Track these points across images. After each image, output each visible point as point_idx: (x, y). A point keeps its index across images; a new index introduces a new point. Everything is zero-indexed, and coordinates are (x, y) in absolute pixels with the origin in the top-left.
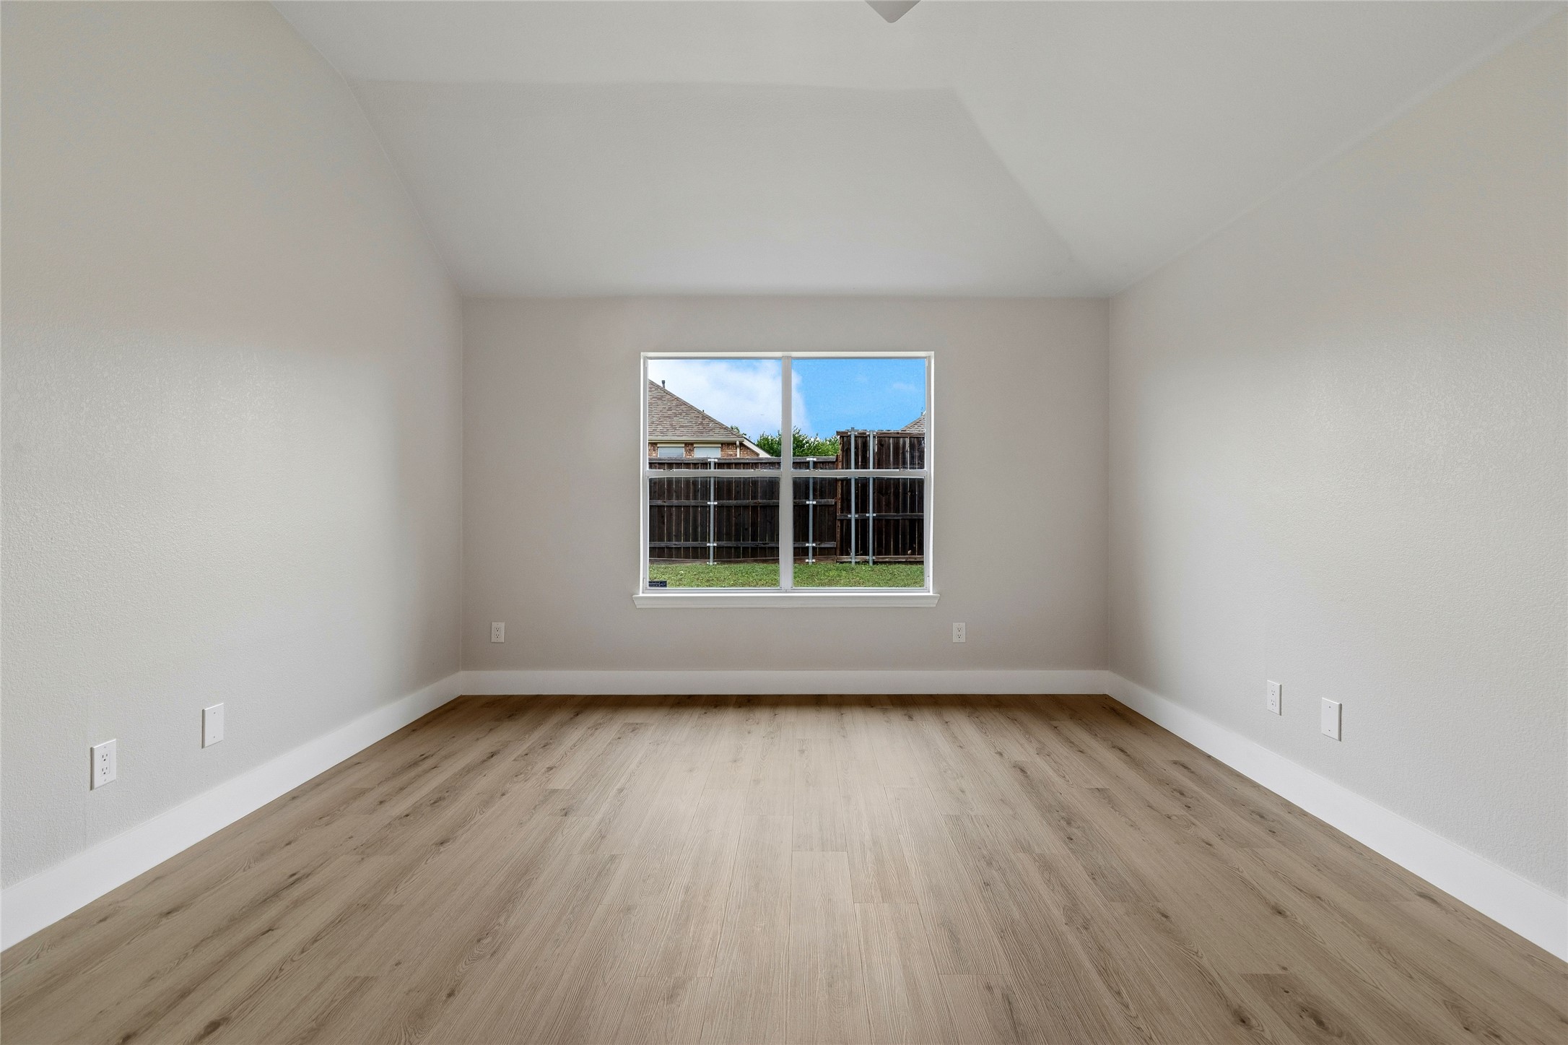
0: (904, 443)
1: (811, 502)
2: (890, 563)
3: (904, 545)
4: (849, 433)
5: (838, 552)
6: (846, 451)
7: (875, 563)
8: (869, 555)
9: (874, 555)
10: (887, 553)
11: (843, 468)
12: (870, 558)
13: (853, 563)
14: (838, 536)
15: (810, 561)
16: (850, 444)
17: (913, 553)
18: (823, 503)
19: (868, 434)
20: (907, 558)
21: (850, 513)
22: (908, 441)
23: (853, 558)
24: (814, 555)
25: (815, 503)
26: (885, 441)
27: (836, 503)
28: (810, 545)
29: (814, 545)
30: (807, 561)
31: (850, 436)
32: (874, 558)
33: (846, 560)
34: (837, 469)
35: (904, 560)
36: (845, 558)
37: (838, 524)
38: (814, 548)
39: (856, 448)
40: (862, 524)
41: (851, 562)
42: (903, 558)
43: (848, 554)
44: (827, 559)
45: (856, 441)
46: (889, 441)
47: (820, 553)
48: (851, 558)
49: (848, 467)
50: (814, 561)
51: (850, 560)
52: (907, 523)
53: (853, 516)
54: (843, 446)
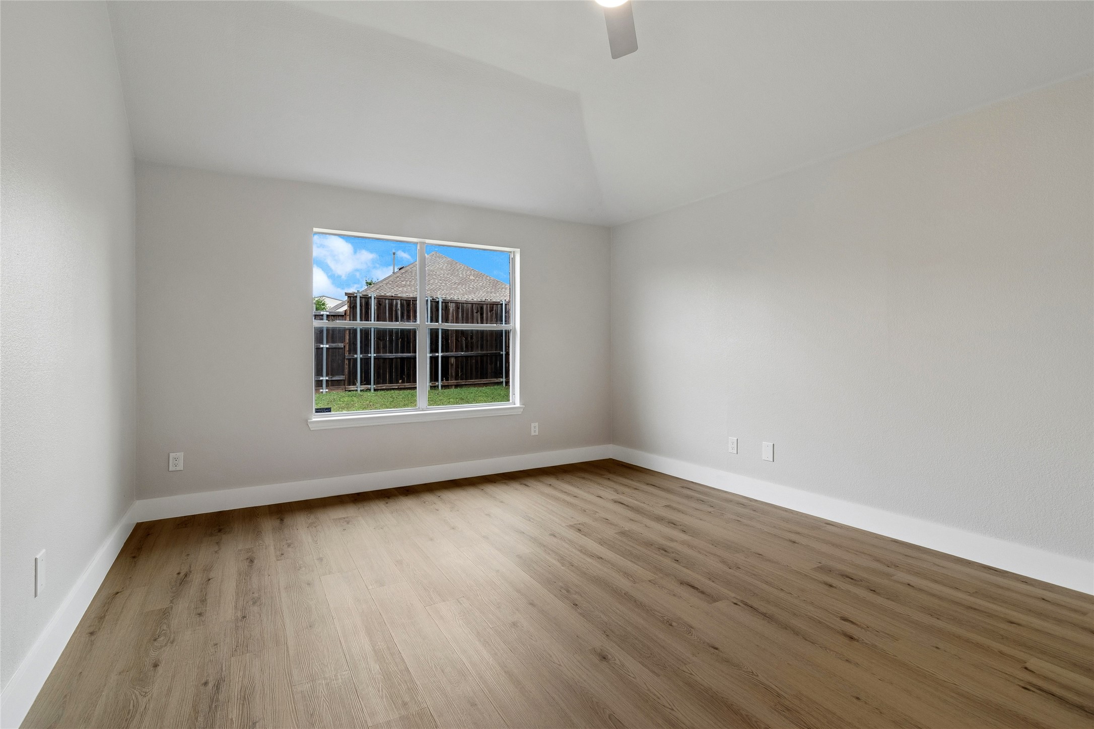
0: (397, 304)
1: (325, 346)
2: (387, 390)
3: (397, 376)
4: (355, 295)
5: (346, 382)
6: (352, 307)
7: (375, 390)
8: (370, 384)
9: (374, 384)
10: (384, 382)
11: (350, 320)
12: (372, 386)
13: (359, 391)
14: (346, 371)
15: (324, 391)
16: (356, 303)
17: (403, 382)
18: (334, 347)
19: (370, 295)
20: (399, 386)
21: (356, 353)
22: (399, 302)
23: (359, 387)
24: (327, 386)
25: (328, 346)
26: (383, 302)
27: (344, 347)
28: (324, 378)
29: (327, 378)
30: (321, 391)
31: (356, 297)
32: (375, 386)
33: (353, 389)
34: (345, 320)
35: (397, 387)
37: (347, 362)
38: (327, 381)
39: (361, 306)
40: (366, 362)
41: (357, 390)
42: (396, 386)
43: (354, 384)
44: (338, 389)
45: (360, 300)
46: (385, 301)
47: (331, 384)
48: (357, 387)
49: (355, 319)
50: (327, 390)
51: (356, 389)
52: (399, 360)
53: (359, 356)
54: (350, 303)
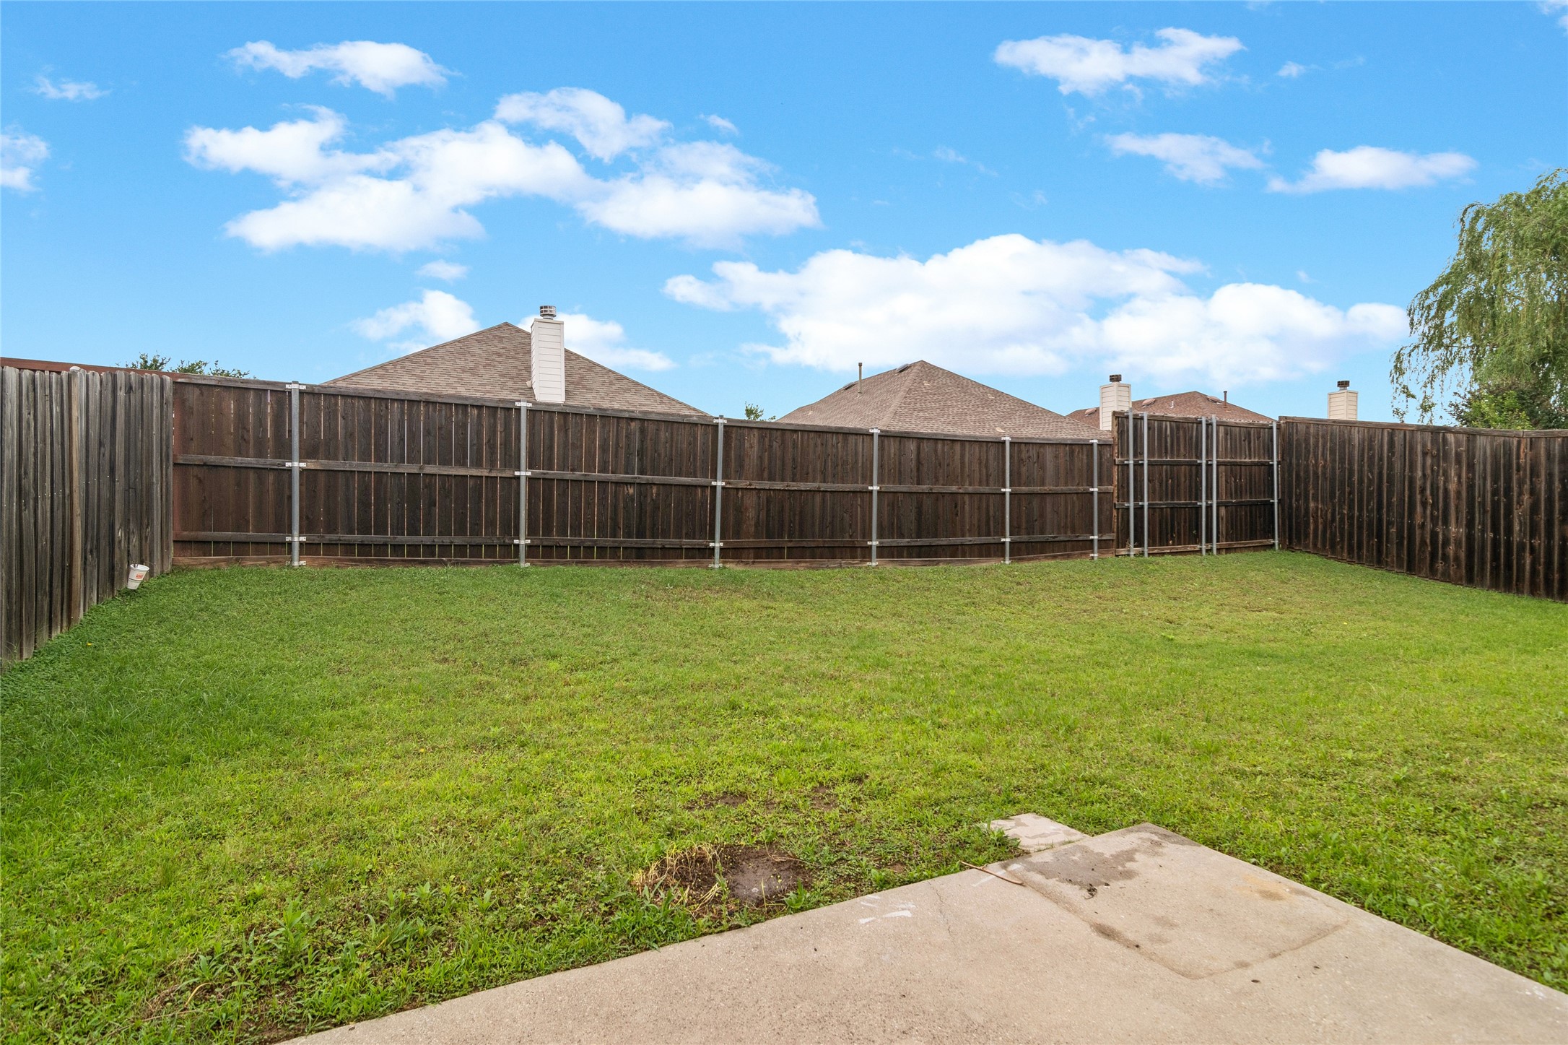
4: (1126, 413)
5: (1115, 543)
7: (1150, 555)
8: (1145, 546)
9: (1149, 546)
10: (1160, 543)
12: (1146, 549)
13: (1132, 557)
21: (1129, 501)
23: (1132, 550)
32: (1149, 549)
33: (1126, 553)
36: (1123, 551)
40: (1139, 512)
43: (1127, 546)
44: (1111, 553)
47: (1103, 546)
50: (1099, 555)
51: (1129, 553)
53: (1131, 505)
